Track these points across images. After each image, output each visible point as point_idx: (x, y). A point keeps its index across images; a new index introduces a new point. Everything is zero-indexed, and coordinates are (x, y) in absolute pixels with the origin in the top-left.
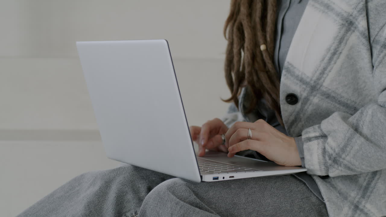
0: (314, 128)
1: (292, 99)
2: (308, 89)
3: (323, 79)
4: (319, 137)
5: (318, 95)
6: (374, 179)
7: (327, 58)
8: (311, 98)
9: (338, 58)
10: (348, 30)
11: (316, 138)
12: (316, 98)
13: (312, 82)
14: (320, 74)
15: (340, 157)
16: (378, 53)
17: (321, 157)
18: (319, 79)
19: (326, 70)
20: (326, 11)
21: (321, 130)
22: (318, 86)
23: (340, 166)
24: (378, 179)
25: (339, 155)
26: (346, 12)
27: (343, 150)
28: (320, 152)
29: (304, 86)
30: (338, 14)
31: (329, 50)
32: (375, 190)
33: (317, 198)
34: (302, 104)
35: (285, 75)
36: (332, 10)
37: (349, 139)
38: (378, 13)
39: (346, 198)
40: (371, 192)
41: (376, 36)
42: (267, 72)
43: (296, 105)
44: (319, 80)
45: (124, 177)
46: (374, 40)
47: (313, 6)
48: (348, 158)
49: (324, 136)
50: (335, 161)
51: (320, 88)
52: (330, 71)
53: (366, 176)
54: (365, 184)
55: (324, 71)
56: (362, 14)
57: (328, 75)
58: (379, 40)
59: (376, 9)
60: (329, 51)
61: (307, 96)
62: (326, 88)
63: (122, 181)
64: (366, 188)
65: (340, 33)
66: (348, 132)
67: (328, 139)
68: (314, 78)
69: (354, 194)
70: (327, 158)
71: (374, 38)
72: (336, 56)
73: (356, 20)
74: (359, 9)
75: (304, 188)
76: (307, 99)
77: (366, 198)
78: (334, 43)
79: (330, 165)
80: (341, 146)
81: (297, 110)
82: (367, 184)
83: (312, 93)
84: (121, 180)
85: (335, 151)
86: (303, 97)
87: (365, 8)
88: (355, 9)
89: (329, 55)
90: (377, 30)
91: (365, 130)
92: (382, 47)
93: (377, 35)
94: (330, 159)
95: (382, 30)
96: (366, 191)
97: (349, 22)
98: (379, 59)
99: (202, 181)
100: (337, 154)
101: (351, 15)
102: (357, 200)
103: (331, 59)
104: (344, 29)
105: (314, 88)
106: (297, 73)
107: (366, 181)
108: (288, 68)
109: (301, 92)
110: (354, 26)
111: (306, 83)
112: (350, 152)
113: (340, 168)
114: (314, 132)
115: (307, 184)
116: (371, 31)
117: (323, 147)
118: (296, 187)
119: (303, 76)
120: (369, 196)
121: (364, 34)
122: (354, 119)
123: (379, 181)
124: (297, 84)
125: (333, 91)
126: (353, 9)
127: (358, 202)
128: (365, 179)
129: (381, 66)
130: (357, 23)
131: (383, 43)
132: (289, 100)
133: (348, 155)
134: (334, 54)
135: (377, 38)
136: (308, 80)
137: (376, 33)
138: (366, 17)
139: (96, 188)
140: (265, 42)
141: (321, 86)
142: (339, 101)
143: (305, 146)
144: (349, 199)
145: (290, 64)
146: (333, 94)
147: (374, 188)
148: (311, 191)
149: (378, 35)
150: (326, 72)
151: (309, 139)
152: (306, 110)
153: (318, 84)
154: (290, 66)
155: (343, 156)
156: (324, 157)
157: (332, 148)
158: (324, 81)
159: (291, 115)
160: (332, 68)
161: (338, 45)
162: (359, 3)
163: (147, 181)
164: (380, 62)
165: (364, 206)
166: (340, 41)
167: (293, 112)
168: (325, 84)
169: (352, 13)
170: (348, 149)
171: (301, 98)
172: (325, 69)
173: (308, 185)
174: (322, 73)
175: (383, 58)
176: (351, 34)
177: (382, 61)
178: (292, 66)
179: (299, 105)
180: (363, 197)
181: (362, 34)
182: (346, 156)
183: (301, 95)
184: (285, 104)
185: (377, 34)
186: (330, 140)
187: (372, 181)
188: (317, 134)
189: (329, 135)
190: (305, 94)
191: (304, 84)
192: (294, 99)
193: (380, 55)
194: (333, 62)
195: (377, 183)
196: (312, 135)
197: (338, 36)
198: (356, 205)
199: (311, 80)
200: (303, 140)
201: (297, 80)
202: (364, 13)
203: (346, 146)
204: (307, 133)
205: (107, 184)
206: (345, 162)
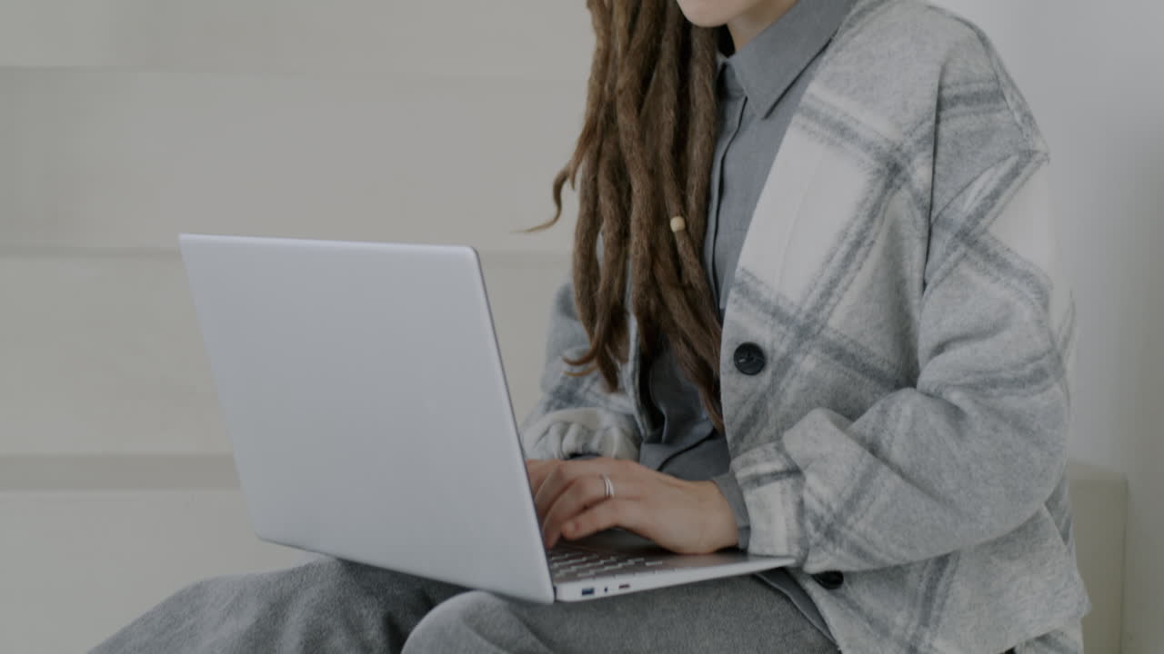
0: (766, 451)
1: (751, 358)
2: (791, 334)
3: (827, 309)
4: (782, 473)
5: (815, 351)
6: (941, 575)
7: (839, 256)
8: (798, 358)
9: (866, 255)
10: (889, 185)
11: (775, 476)
12: (809, 356)
13: (801, 317)
14: (822, 296)
15: (843, 523)
16: (944, 250)
17: (794, 525)
18: (818, 308)
19: (836, 286)
20: (838, 140)
21: (788, 456)
22: (816, 328)
23: (841, 546)
24: (953, 572)
25: (839, 518)
26: (887, 140)
27: (851, 505)
28: (791, 510)
29: (782, 328)
30: (868, 147)
31: (844, 234)
32: (948, 602)
33: (819, 631)
34: (774, 374)
35: (735, 301)
36: (854, 137)
37: (867, 478)
38: (959, 153)
39: (885, 632)
40: (942, 607)
41: (944, 209)
42: (686, 289)
43: (758, 376)
44: (818, 312)
45: (322, 591)
46: (938, 217)
47: (804, 127)
48: (860, 526)
49: (794, 472)
50: (830, 534)
51: (819, 333)
52: (846, 289)
53: (924, 568)
54: (922, 587)
55: (831, 288)
56: (924, 150)
57: (840, 298)
58: (952, 220)
59: (955, 143)
60: (845, 237)
61: (788, 353)
62: (836, 332)
63: (315, 603)
64: (929, 599)
65: (872, 191)
66: (861, 461)
67: (804, 480)
68: (807, 307)
69: (901, 619)
70: (809, 525)
71: (940, 214)
72: (862, 251)
73: (909, 161)
74: (919, 138)
75: (787, 607)
76: (786, 362)
77: (932, 626)
78: (856, 217)
79: (817, 545)
80: (845, 496)
81: (760, 389)
82: (927, 588)
83: (799, 345)
84: (313, 600)
85: (829, 509)
86: (777, 357)
87: (932, 135)
88: (911, 135)
89: (844, 248)
90: (951, 193)
91: (897, 454)
92: (956, 236)
93: (947, 206)
94: (817, 528)
95: (961, 197)
96: (928, 605)
97: (891, 166)
98: (945, 266)
99: (556, 601)
100: (835, 517)
101: (898, 149)
102: (911, 632)
103: (849, 258)
104: (881, 184)
105: (805, 333)
106: (765, 295)
107: (925, 579)
108: (743, 283)
109: (773, 343)
110: (903, 174)
111: (788, 319)
112: (867, 510)
113: (838, 551)
114: (768, 460)
115: (793, 599)
116: (937, 194)
117: (797, 499)
118: (767, 606)
119: (781, 303)
120: (938, 620)
121: (921, 199)
122: (865, 427)
123: (956, 577)
124: (766, 322)
125: (852, 341)
126: (905, 134)
127: (914, 637)
128: (921, 576)
129: (947, 281)
130: (909, 169)
131: (959, 227)
132: (741, 361)
133: (862, 516)
134: (858, 244)
135: (945, 213)
136: (792, 312)
137: (947, 201)
138: (931, 160)
139: (245, 621)
140: (684, 212)
141: (823, 327)
142: (864, 365)
143: (750, 497)
144: (894, 632)
145: (748, 274)
146: (851, 349)
147: (947, 597)
148: (803, 615)
149: (952, 206)
150: (837, 291)
151: (757, 480)
152: (784, 390)
153: (815, 321)
154: (747, 279)
155: (851, 520)
156: (801, 524)
157: (821, 502)
158: (830, 314)
159: (744, 403)
160: (851, 281)
161: (866, 223)
162: (921, 123)
163: (381, 599)
164: (948, 274)
165: (930, 646)
166: (873, 211)
167: (750, 395)
168: (834, 322)
169: (902, 144)
170: (863, 503)
171: (772, 359)
172: (833, 283)
173: (795, 602)
174: (827, 293)
175: (956, 265)
176: (894, 193)
177: (951, 270)
178: (754, 278)
179: (765, 378)
180: (925, 622)
181: (917, 197)
182: (857, 520)
183: (774, 351)
184: (731, 372)
185: (949, 203)
186: (811, 479)
187: (938, 580)
188: (778, 466)
189: (807, 467)
190: (782, 349)
191: (781, 322)
192: (756, 358)
193: (948, 254)
194: (853, 267)
195: (951, 582)
196: (765, 468)
197: (867, 199)
198: (911, 646)
199: (800, 310)
200: (740, 483)
201: (766, 312)
202: (930, 151)
203: (858, 495)
204: (747, 464)
205: (277, 610)
206: (853, 536)
